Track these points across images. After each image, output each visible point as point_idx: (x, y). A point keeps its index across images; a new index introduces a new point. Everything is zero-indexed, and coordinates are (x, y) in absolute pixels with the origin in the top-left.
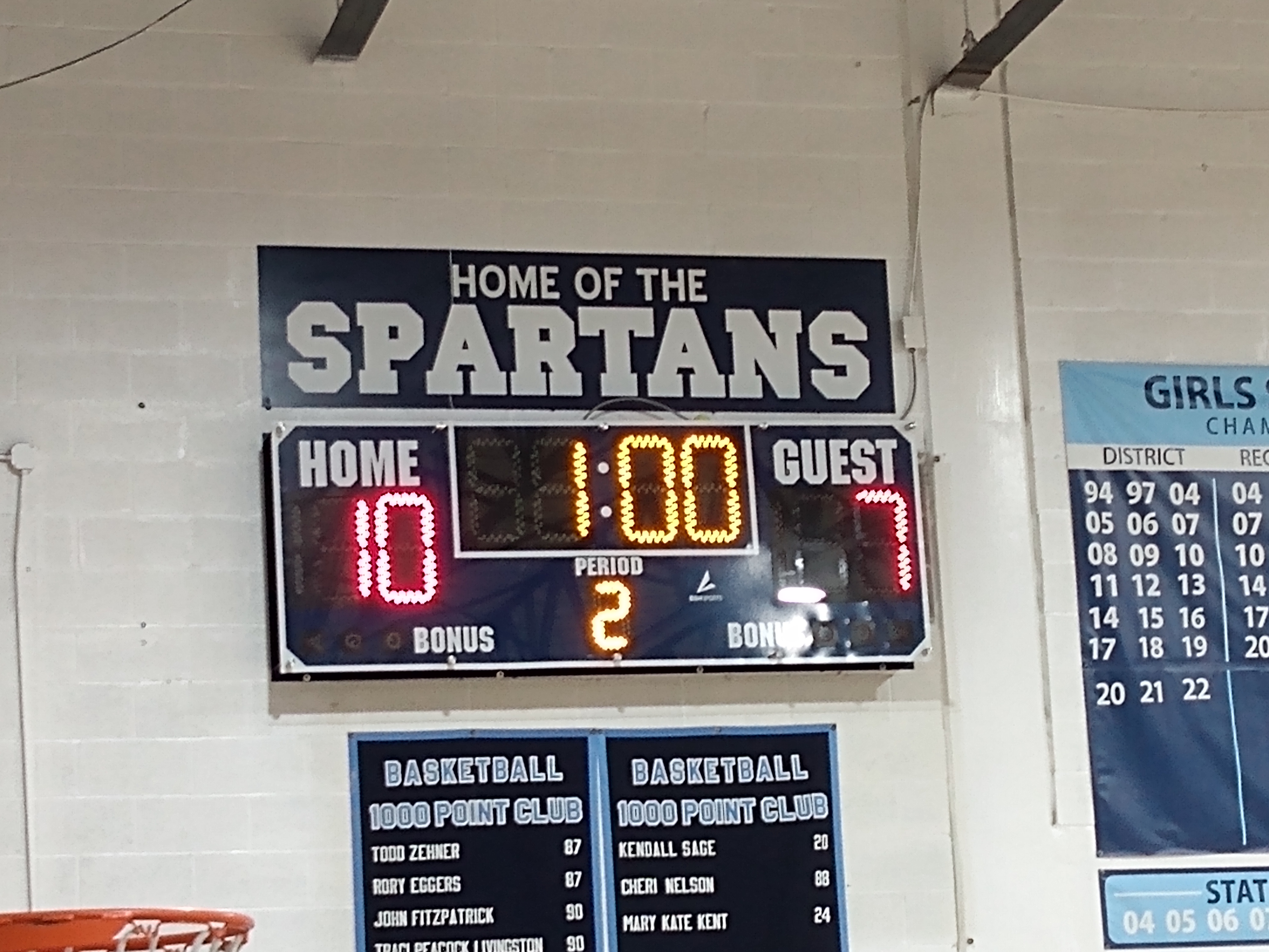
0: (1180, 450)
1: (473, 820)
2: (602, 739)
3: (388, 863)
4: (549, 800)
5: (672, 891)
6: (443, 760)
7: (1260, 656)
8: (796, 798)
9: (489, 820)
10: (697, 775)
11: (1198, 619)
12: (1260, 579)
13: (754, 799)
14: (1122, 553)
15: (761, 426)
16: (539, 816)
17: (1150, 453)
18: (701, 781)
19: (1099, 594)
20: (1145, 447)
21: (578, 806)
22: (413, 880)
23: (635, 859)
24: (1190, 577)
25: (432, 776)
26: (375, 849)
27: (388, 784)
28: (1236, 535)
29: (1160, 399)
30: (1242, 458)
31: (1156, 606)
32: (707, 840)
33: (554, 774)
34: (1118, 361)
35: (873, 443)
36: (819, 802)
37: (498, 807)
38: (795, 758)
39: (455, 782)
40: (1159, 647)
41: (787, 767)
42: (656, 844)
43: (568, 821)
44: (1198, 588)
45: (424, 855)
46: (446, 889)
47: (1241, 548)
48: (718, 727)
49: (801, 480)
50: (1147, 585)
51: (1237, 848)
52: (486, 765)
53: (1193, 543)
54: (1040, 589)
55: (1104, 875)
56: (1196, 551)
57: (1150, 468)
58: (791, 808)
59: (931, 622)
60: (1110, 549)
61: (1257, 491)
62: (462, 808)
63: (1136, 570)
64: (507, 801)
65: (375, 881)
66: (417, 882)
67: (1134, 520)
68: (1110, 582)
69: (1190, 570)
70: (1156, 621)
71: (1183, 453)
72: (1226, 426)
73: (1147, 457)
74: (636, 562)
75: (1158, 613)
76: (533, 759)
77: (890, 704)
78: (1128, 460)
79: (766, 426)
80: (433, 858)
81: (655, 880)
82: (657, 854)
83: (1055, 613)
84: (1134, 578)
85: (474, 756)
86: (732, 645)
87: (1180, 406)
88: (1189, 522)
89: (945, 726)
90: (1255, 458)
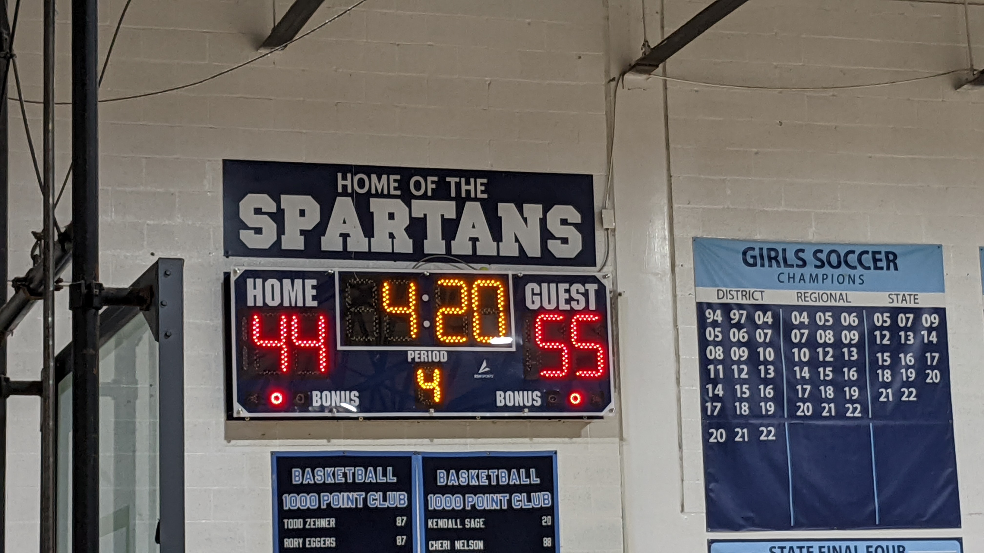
0: (762, 292)
1: (343, 505)
2: (420, 457)
3: (293, 529)
4: (388, 493)
5: (459, 548)
6: (326, 469)
7: (805, 414)
8: (532, 494)
9: (353, 505)
10: (475, 480)
11: (769, 392)
12: (806, 369)
13: (508, 495)
14: (727, 352)
15: (519, 274)
16: (382, 503)
17: (744, 293)
18: (477, 484)
19: (712, 376)
20: (741, 289)
21: (405, 497)
22: (307, 539)
23: (438, 529)
24: (765, 367)
25: (319, 478)
26: (286, 521)
27: (294, 483)
28: (793, 343)
29: (751, 261)
30: (798, 297)
31: (745, 384)
32: (480, 519)
33: (391, 478)
34: (728, 238)
35: (584, 286)
36: (546, 497)
37: (358, 497)
38: (533, 471)
39: (333, 482)
40: (746, 408)
41: (528, 476)
42: (450, 520)
43: (399, 506)
44: (770, 374)
45: (314, 525)
46: (326, 546)
47: (796, 350)
48: (489, 452)
49: (542, 307)
50: (741, 371)
51: (788, 528)
52: (351, 472)
53: (767, 347)
54: (678, 372)
55: (711, 542)
56: (770, 352)
57: (744, 302)
58: (529, 500)
59: (615, 392)
60: (719, 350)
61: (806, 317)
62: (337, 497)
63: (734, 363)
64: (364, 493)
65: (285, 540)
66: (310, 541)
67: (734, 333)
68: (719, 369)
69: (766, 363)
70: (745, 393)
71: (763, 293)
72: (789, 278)
73: (742, 295)
74: (443, 354)
75: (746, 388)
76: (380, 469)
77: (589, 440)
78: (732, 297)
79: (522, 275)
80: (319, 526)
81: (449, 541)
82: (450, 526)
83: (686, 388)
84: (733, 367)
85: (345, 467)
86: (499, 404)
87: (763, 265)
88: (766, 335)
89: (621, 453)
90: (805, 297)
